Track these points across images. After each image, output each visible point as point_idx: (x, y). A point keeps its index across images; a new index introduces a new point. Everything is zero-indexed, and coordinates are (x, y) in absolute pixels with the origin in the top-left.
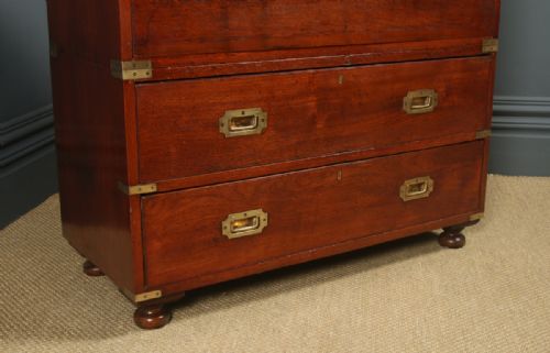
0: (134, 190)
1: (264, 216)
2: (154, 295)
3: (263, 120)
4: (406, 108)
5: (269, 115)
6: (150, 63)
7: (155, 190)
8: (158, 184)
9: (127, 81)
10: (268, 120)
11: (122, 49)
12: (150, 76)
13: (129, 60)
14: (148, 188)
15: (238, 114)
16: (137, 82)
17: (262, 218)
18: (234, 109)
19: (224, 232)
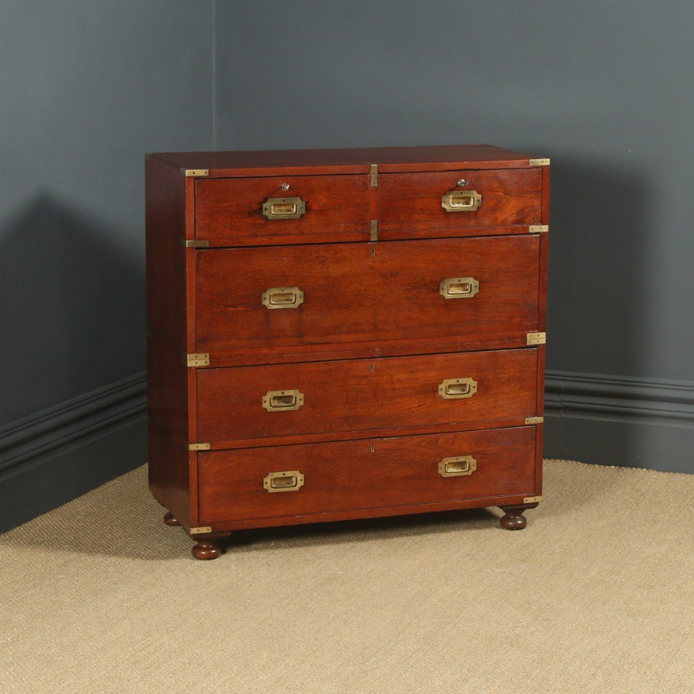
0: (193, 447)
1: (300, 477)
2: (205, 530)
3: (300, 400)
4: (442, 393)
5: (305, 395)
6: (208, 355)
7: (209, 448)
8: (211, 445)
9: (191, 368)
10: (305, 399)
11: (188, 345)
12: (208, 364)
13: (193, 353)
14: (204, 447)
15: (278, 393)
16: (198, 368)
17: (299, 479)
18: (275, 390)
19: (265, 487)
